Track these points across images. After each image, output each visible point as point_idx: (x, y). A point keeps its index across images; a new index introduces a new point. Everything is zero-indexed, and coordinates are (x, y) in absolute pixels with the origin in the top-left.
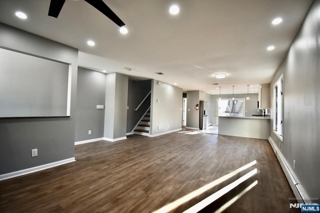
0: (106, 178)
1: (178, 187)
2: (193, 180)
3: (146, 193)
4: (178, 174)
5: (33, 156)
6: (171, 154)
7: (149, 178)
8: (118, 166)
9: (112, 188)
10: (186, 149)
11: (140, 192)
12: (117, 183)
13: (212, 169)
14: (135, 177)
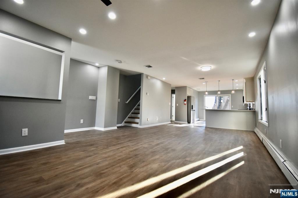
0: (92, 157)
1: (164, 165)
2: (178, 159)
3: (130, 169)
4: (164, 155)
5: (23, 135)
6: (158, 140)
7: (135, 158)
8: (106, 148)
9: (97, 164)
10: (173, 137)
11: (125, 168)
12: (102, 161)
13: (199, 152)
14: (121, 157)
